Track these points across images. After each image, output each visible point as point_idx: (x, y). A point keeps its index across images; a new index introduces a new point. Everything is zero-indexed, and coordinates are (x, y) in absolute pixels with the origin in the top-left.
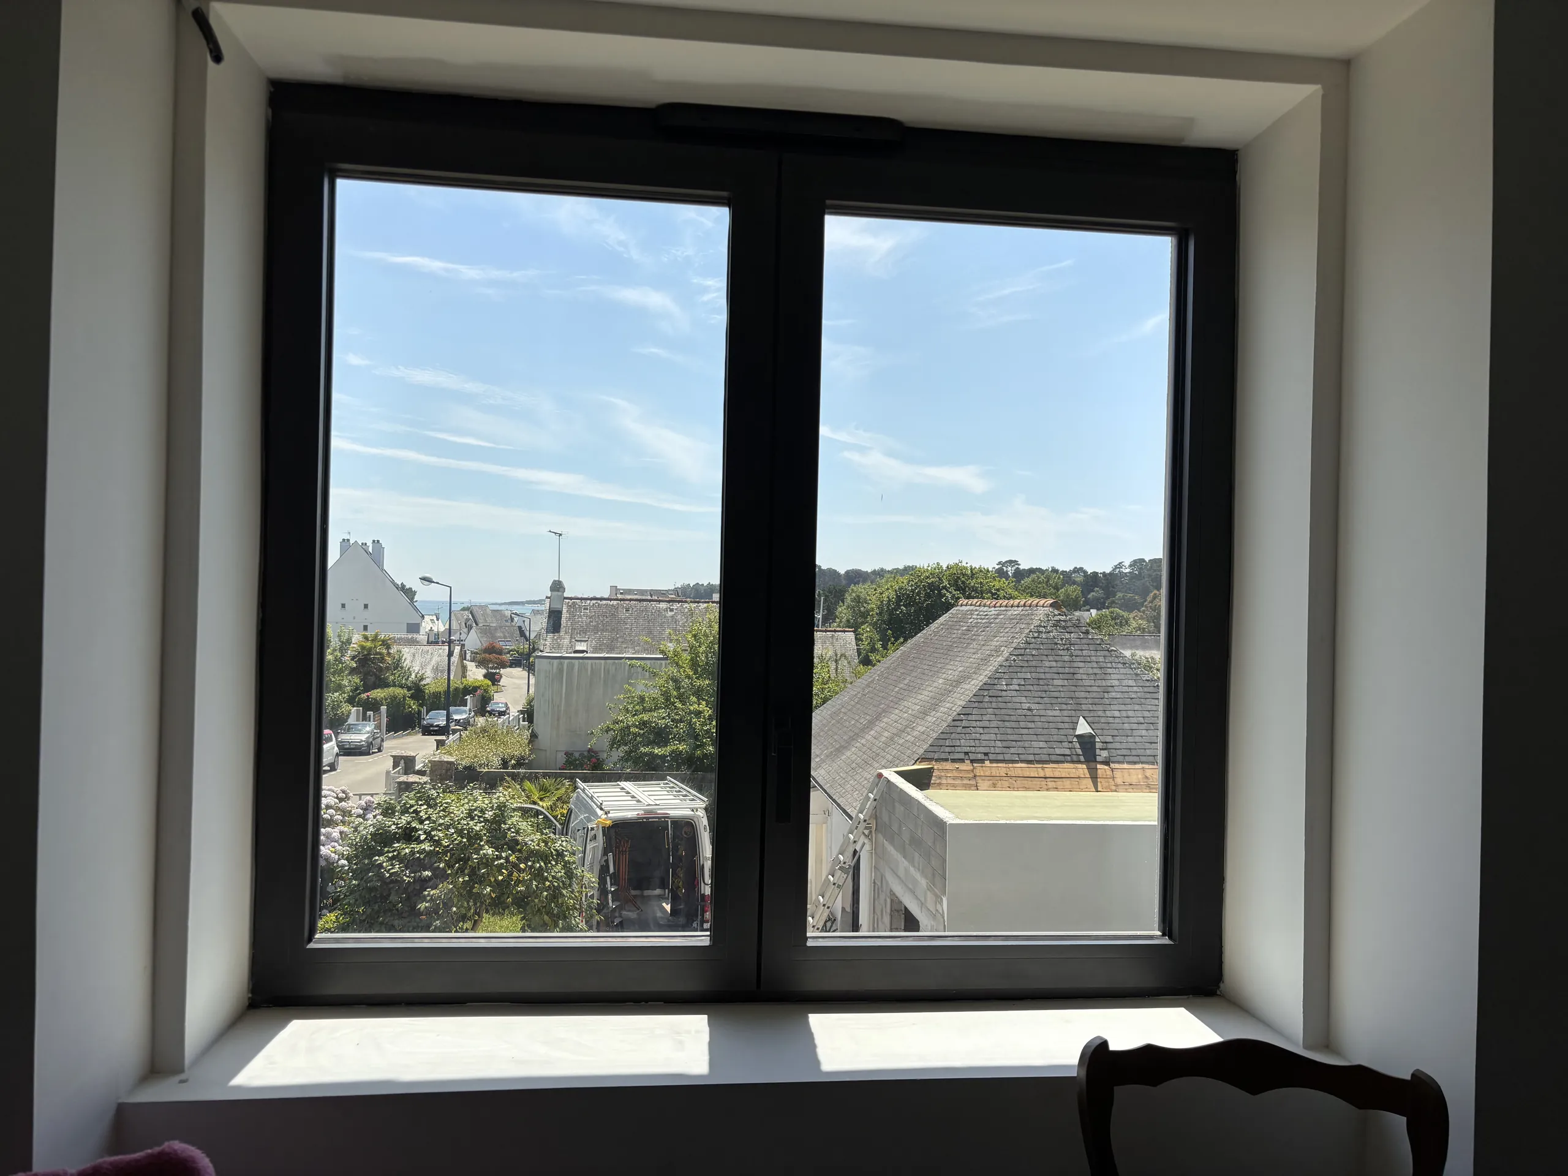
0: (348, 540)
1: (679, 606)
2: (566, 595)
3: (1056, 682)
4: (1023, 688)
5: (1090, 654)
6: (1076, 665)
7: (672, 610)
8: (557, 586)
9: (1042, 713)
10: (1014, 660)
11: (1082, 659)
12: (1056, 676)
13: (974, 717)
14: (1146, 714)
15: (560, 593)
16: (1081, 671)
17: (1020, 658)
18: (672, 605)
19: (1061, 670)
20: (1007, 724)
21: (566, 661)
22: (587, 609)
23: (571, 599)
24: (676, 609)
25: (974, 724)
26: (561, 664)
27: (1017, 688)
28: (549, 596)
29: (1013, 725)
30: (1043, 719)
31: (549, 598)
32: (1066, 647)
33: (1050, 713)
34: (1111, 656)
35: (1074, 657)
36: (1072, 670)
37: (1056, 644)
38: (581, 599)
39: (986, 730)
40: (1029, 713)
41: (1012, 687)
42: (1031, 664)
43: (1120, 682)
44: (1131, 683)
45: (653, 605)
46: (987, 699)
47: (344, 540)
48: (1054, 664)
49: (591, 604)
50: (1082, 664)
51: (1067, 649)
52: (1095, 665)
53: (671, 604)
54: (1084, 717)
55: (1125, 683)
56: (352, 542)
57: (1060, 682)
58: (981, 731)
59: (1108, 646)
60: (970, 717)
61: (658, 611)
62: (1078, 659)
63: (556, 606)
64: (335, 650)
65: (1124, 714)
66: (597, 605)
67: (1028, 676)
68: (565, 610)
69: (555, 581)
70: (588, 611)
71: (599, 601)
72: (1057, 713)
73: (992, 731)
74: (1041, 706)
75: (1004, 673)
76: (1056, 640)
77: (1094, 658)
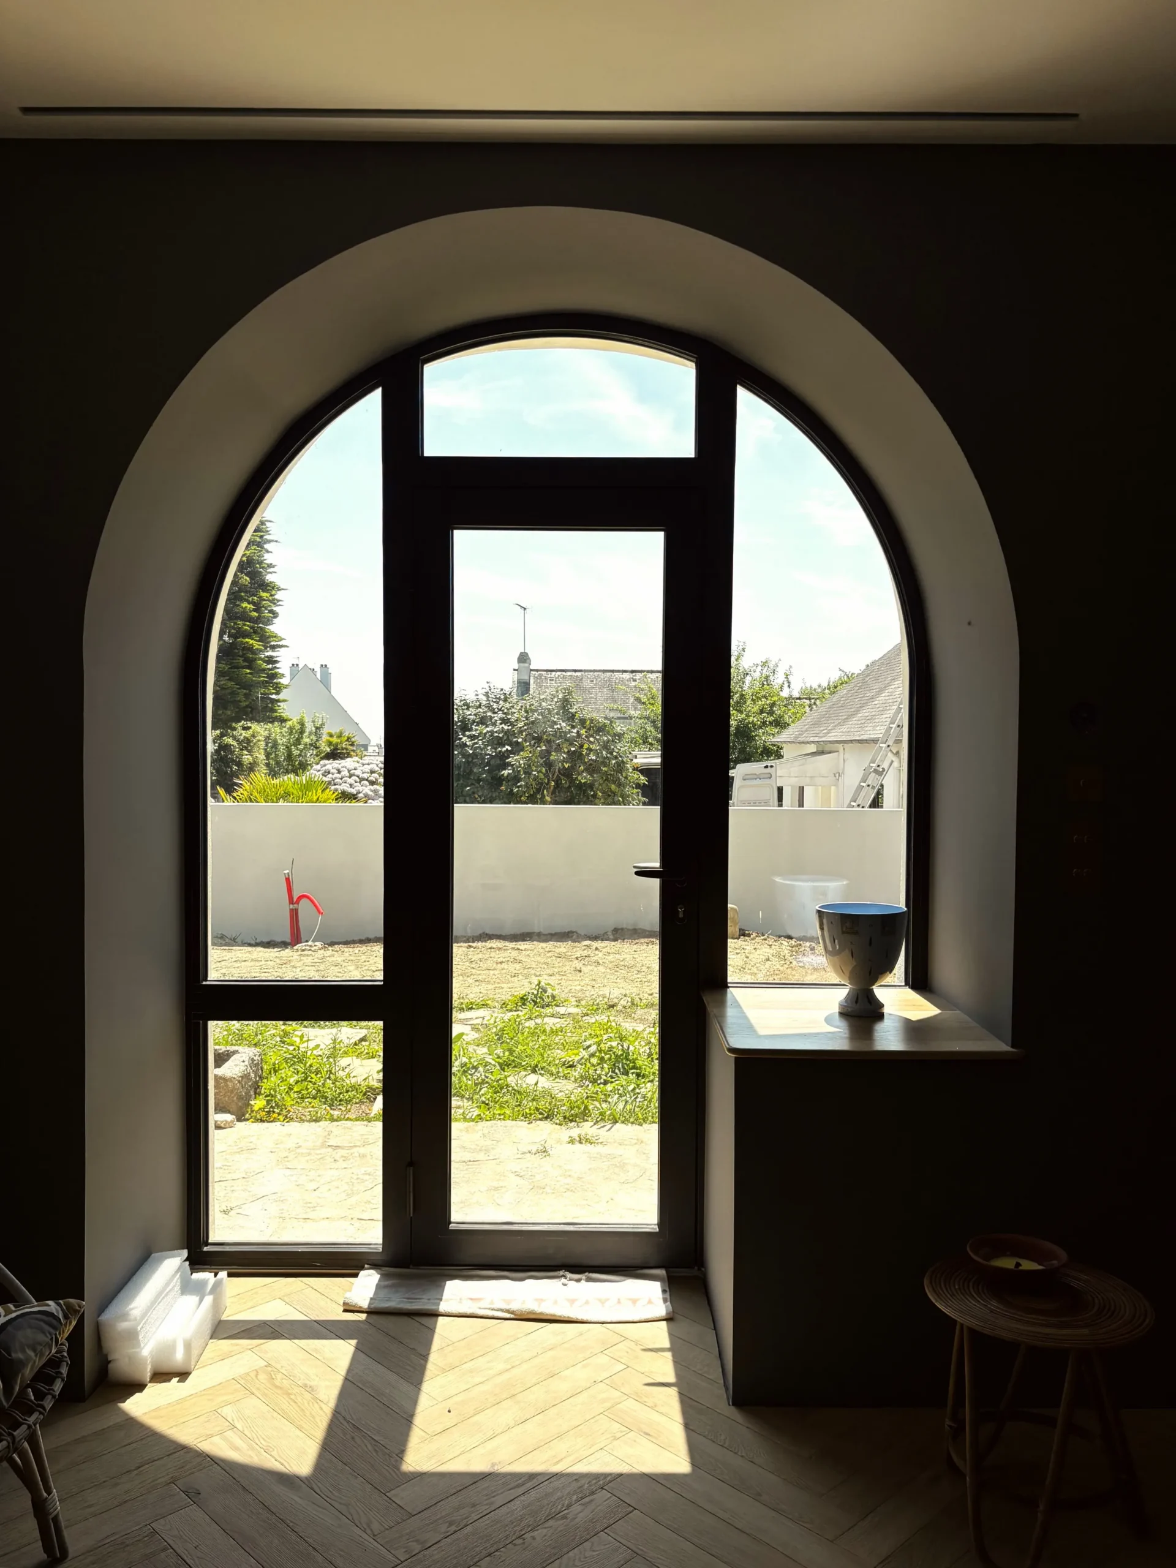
0: (297, 665)
1: (642, 676)
2: (532, 667)
7: (635, 680)
8: (523, 658)
15: (526, 665)
18: (635, 676)
22: (553, 680)
23: (537, 670)
24: (639, 679)
28: (517, 668)
31: (517, 670)
38: (547, 671)
45: (616, 676)
47: (293, 665)
49: (557, 676)
53: (634, 674)
56: (301, 666)
61: (622, 681)
63: (525, 677)
64: (310, 734)
66: (562, 676)
68: (532, 681)
69: (521, 653)
70: (554, 682)
71: (564, 673)
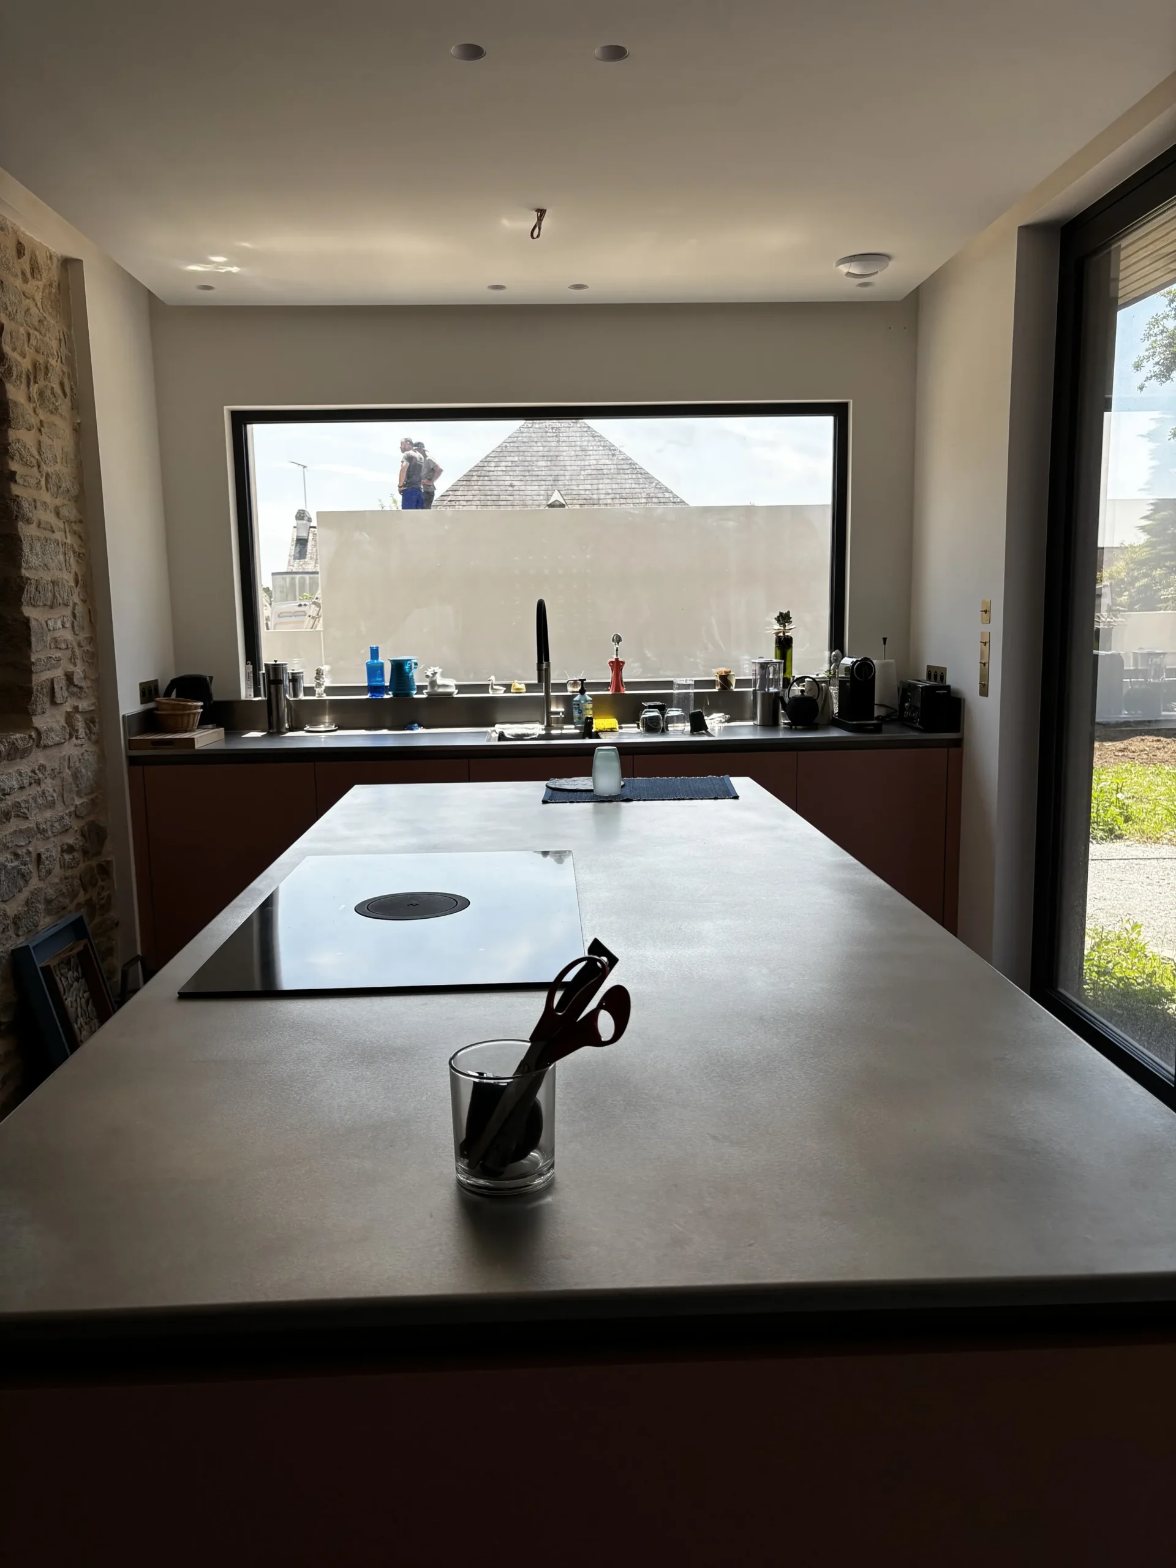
3: (540, 464)
4: (509, 469)
5: (575, 440)
6: (561, 449)
9: (523, 488)
10: (506, 447)
11: (567, 444)
12: (541, 458)
13: (459, 493)
14: (614, 486)
16: (565, 454)
17: (512, 444)
19: (546, 454)
20: (489, 498)
21: (298, 577)
25: (460, 498)
26: (293, 579)
27: (504, 469)
29: (494, 498)
30: (521, 493)
32: (555, 434)
33: (529, 488)
34: (595, 440)
35: (560, 443)
36: (557, 453)
37: (546, 432)
39: (469, 503)
40: (510, 488)
41: (499, 469)
42: (521, 449)
43: (598, 462)
44: (608, 462)
46: (475, 478)
48: (541, 448)
50: (567, 448)
51: (556, 436)
52: (578, 449)
54: (559, 491)
55: (603, 462)
57: (544, 464)
58: (465, 503)
59: (593, 433)
60: (456, 493)
62: (564, 444)
65: (595, 487)
67: (516, 459)
72: (536, 488)
73: (474, 503)
74: (522, 483)
75: (495, 457)
76: (547, 429)
77: (578, 443)
